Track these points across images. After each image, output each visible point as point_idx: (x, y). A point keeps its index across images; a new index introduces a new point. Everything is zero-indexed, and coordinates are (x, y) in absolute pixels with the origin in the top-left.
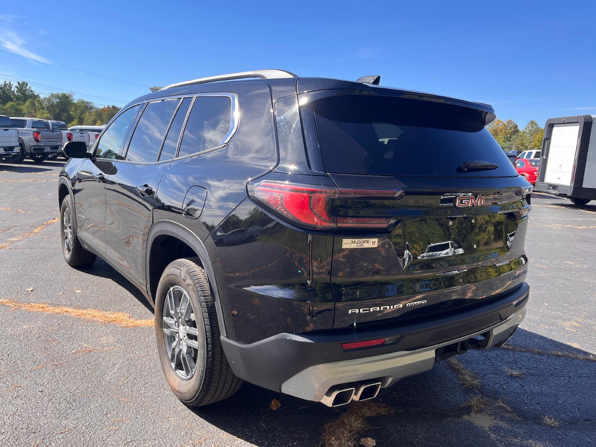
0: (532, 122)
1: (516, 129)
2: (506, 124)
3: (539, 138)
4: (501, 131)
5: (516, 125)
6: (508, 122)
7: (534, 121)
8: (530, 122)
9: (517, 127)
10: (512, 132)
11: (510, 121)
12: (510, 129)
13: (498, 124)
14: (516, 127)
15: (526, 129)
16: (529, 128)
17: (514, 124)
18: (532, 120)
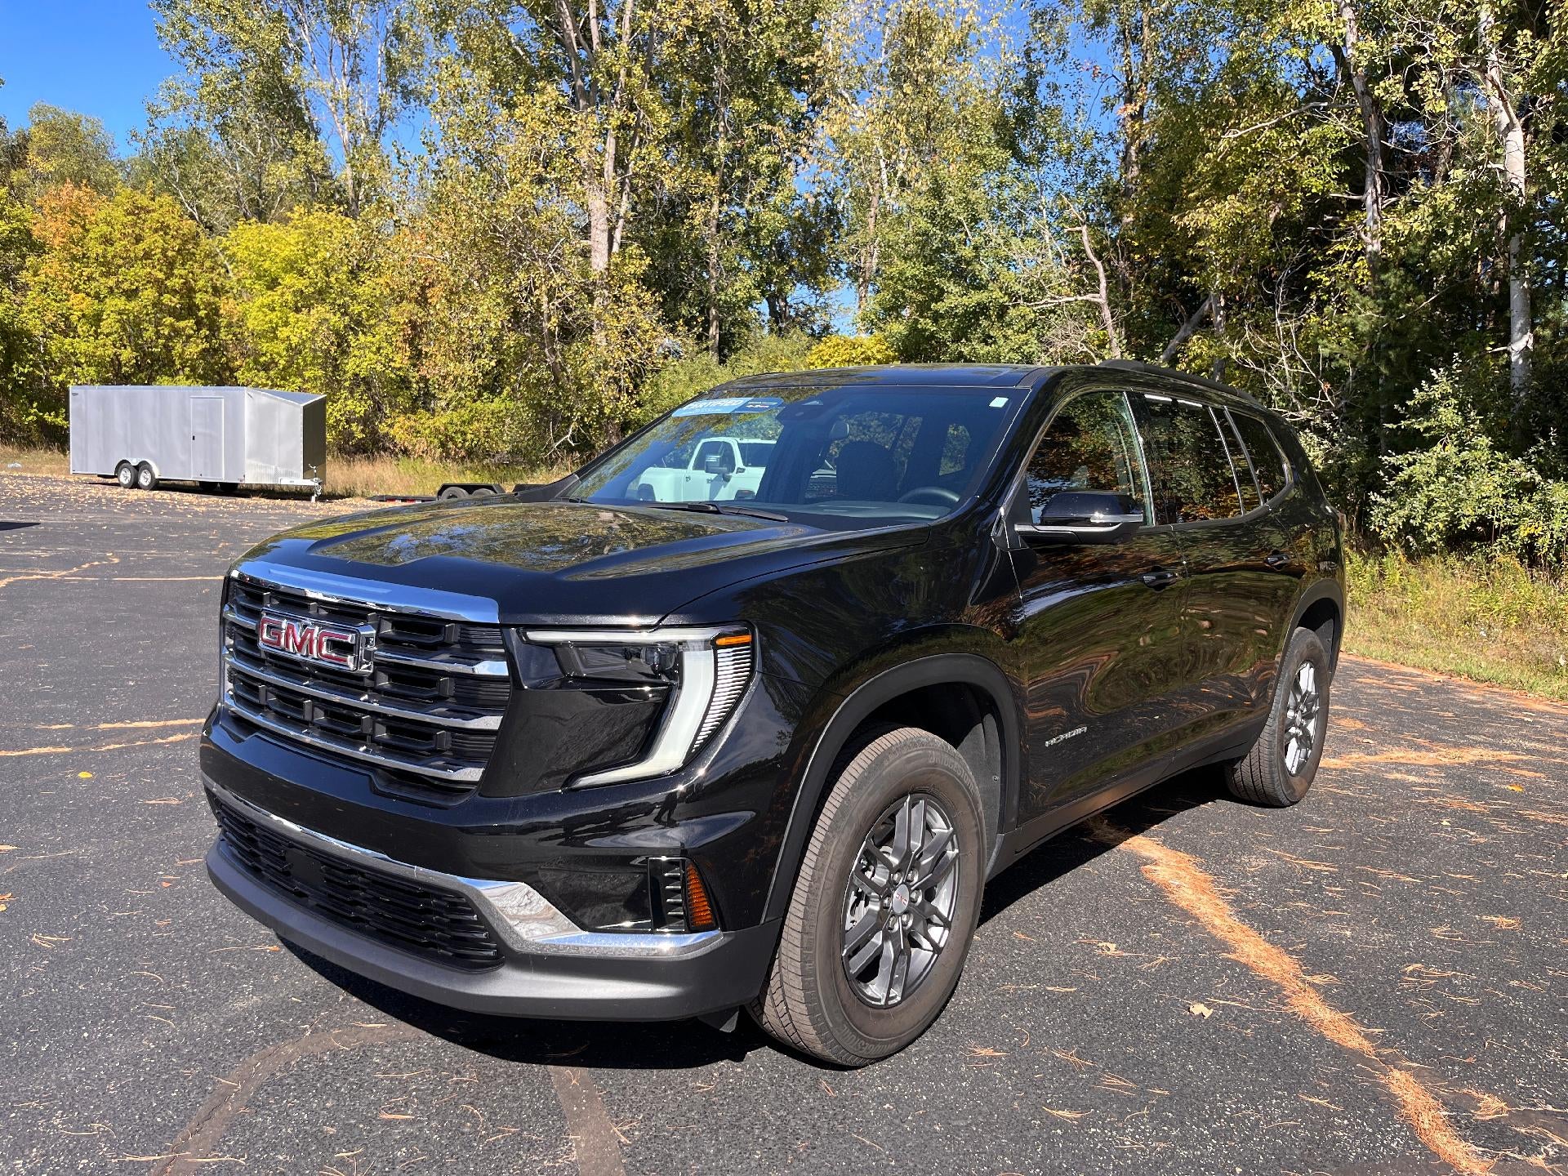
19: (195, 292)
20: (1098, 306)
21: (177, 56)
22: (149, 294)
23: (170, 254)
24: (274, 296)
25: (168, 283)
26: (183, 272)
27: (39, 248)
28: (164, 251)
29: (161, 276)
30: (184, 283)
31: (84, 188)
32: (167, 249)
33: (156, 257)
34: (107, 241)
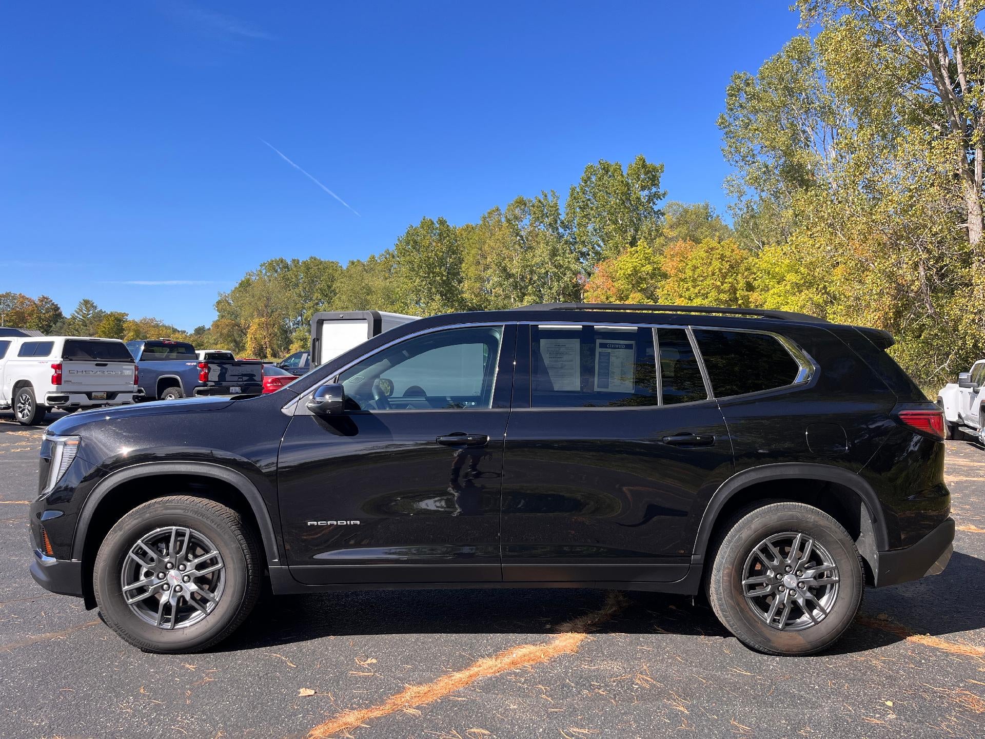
0: (86, 302)
1: (57, 312)
2: (37, 302)
3: (104, 327)
4: (31, 315)
5: (57, 305)
6: (42, 301)
7: (90, 299)
8: (82, 301)
9: (59, 308)
10: (50, 316)
11: (44, 297)
12: (47, 312)
13: (22, 303)
14: (56, 308)
15: (78, 314)
16: (82, 311)
17: (53, 304)
18: (86, 298)
19: (737, 290)
21: (734, 163)
22: (713, 294)
23: (723, 271)
24: (781, 287)
25: (722, 287)
26: (730, 280)
27: (665, 276)
28: (720, 270)
29: (719, 283)
30: (731, 286)
31: (688, 242)
32: (722, 269)
33: (717, 274)
34: (695, 268)
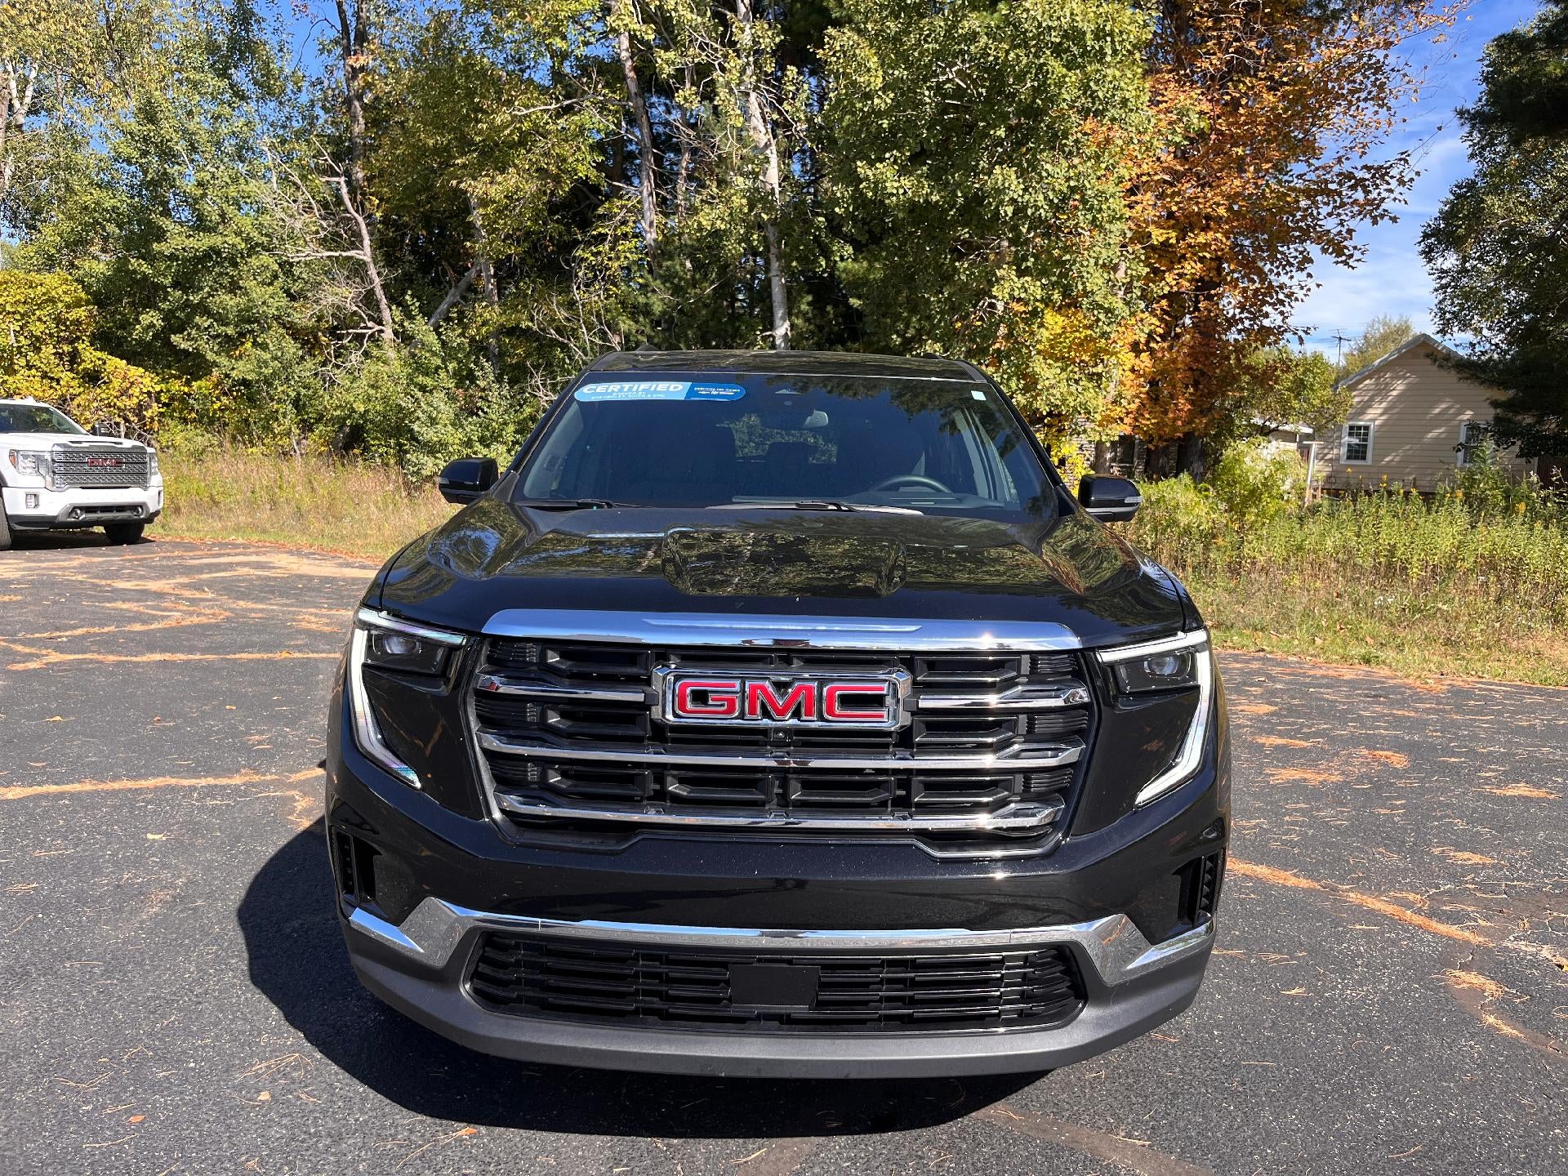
20: (362, 265)
